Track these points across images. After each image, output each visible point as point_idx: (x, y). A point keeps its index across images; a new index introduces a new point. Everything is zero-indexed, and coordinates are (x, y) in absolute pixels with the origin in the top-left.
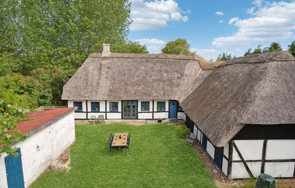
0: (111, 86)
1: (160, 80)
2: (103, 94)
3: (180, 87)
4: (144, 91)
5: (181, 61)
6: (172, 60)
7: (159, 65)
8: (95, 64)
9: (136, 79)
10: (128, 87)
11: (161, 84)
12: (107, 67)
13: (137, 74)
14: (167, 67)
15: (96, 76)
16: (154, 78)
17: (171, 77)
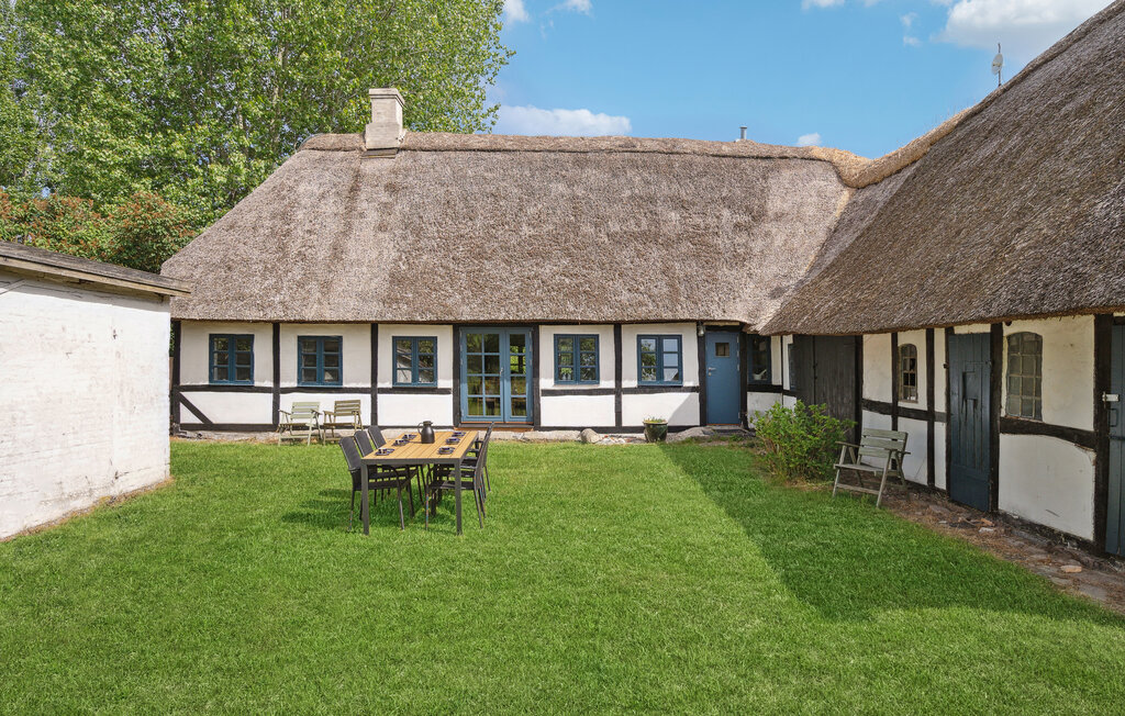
0: (400, 259)
1: (648, 238)
2: (362, 297)
3: (753, 265)
4: (567, 281)
5: (746, 164)
6: (699, 159)
7: (638, 178)
8: (327, 174)
9: (526, 230)
10: (488, 265)
11: (655, 253)
12: (386, 186)
13: (531, 211)
14: (676, 186)
15: (328, 220)
16: (615, 227)
17: (702, 225)
